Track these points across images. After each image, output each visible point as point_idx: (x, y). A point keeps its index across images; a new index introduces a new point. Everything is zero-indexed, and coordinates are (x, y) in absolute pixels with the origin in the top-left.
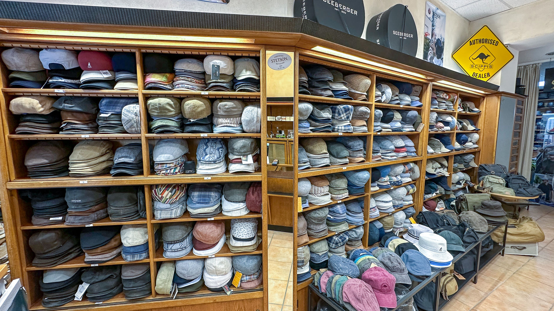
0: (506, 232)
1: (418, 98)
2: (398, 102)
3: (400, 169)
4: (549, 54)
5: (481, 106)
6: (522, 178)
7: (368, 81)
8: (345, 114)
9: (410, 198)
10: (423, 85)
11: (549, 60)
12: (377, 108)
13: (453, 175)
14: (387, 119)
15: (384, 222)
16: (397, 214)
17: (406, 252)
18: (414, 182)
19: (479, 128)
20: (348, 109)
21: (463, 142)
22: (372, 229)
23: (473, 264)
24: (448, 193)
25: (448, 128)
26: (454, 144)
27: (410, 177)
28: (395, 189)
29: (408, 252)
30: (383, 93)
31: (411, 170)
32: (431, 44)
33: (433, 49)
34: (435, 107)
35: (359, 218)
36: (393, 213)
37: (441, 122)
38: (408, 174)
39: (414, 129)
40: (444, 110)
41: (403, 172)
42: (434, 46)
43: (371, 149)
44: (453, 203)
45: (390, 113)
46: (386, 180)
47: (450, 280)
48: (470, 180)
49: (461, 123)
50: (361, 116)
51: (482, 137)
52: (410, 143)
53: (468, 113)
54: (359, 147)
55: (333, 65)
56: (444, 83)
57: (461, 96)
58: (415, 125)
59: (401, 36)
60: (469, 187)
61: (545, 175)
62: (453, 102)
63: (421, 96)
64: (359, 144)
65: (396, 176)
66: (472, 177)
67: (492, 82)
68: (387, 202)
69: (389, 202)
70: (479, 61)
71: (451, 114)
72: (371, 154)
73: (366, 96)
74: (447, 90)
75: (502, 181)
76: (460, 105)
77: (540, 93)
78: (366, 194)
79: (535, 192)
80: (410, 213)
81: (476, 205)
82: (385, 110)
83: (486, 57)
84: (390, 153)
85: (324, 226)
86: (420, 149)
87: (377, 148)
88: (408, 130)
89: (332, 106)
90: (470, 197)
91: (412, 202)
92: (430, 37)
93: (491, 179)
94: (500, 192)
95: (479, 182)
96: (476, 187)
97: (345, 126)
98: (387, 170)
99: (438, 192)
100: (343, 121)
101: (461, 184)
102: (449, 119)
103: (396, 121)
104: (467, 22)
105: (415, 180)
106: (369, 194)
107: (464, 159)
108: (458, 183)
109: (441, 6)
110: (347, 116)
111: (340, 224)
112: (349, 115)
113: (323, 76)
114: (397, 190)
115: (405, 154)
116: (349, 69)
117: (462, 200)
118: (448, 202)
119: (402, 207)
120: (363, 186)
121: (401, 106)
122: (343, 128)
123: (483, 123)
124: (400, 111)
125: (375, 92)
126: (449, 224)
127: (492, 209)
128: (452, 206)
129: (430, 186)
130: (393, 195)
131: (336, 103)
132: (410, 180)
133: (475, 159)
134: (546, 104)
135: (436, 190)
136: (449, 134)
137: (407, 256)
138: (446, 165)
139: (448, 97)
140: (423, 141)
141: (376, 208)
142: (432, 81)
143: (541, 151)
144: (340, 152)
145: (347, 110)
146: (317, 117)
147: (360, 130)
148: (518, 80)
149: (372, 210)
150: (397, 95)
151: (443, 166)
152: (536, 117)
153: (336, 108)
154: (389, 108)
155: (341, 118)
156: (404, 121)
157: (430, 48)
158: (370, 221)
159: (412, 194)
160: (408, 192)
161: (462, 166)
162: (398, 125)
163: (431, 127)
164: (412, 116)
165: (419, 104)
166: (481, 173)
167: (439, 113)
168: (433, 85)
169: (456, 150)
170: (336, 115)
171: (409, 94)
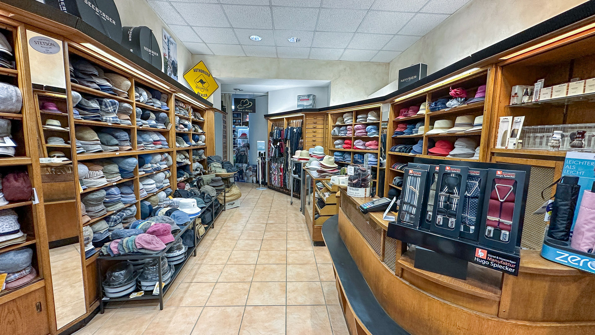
0: (225, 196)
1: (165, 104)
2: (152, 104)
3: (159, 157)
4: (235, 89)
5: (204, 116)
6: (229, 163)
7: (129, 83)
8: (112, 107)
9: (168, 181)
10: (169, 94)
11: (235, 93)
12: (137, 106)
13: (193, 164)
14: (145, 117)
15: (151, 200)
16: (160, 194)
17: (173, 214)
18: (169, 169)
19: (205, 132)
20: (115, 104)
21: (197, 140)
22: (143, 206)
23: (211, 215)
24: (192, 177)
25: (186, 129)
26: (191, 142)
27: (166, 164)
28: (156, 173)
29: (174, 213)
30: (141, 95)
31: (166, 159)
32: (169, 63)
33: (171, 68)
34: (177, 112)
35: (132, 198)
36: (157, 193)
37: (182, 124)
38: (165, 162)
39: (165, 127)
40: (183, 116)
41: (161, 161)
42: (170, 65)
43: (136, 140)
44: (195, 184)
45: (147, 112)
46: (149, 166)
47: (200, 227)
48: (203, 168)
49: (194, 126)
50: (124, 111)
51: (207, 137)
52: (163, 138)
53: (197, 120)
54: (125, 137)
55: (97, 62)
56: (182, 95)
57: (192, 107)
58: (166, 124)
59: (150, 53)
60: (203, 172)
61: (240, 164)
62: (188, 111)
63: (167, 102)
64: (124, 135)
65: (156, 164)
66: (204, 166)
67: (209, 100)
68: (152, 184)
69: (153, 184)
70: (200, 84)
71: (188, 119)
72: (137, 145)
73: (128, 94)
74: (184, 101)
75: (220, 166)
76: (192, 113)
77: (233, 114)
78: (135, 178)
79: (235, 170)
80: (169, 192)
81: (209, 182)
82: (144, 109)
83: (204, 83)
84: (150, 144)
85: (102, 207)
86: (170, 143)
87: (141, 140)
88: (161, 127)
89: (99, 99)
90: (205, 177)
91: (169, 184)
92: (167, 57)
93: (215, 165)
94: (220, 172)
95: (208, 168)
96: (207, 172)
97: (113, 118)
98: (150, 158)
99: (185, 176)
100: (110, 113)
101: (198, 171)
102: (186, 122)
103: (152, 120)
104: (191, 54)
105: (170, 167)
106: (138, 177)
107: (199, 153)
108: (196, 170)
109: (173, 36)
110: (114, 109)
111: (117, 204)
112: (116, 108)
113: (88, 69)
114: (158, 175)
115: (161, 146)
116: (111, 68)
117: (200, 180)
118: (191, 183)
119: (162, 188)
120: (132, 170)
121: (155, 108)
122: (111, 119)
123: (206, 128)
124: (155, 112)
125: (135, 94)
126: (195, 194)
127: (217, 181)
128: (195, 185)
129: (180, 173)
130: (155, 179)
131: (102, 96)
132: (166, 166)
133: (204, 153)
134: (237, 121)
135: (184, 175)
136: (188, 134)
137: (174, 215)
138: (188, 156)
139: (184, 106)
140: (172, 137)
141: (144, 189)
142: (174, 92)
143: (237, 149)
144: (110, 141)
145: (113, 104)
146: (85, 106)
147: (125, 122)
148: (222, 102)
149: (141, 191)
150: (151, 99)
151: (186, 157)
152: (233, 129)
153: (102, 101)
154: (146, 108)
155: (109, 110)
156: (157, 120)
157: (169, 67)
158: (140, 200)
159: (168, 178)
160: (166, 176)
161: (198, 158)
162: (154, 122)
163: (177, 127)
164: (163, 117)
165: (167, 108)
166: (209, 162)
167: (181, 118)
168: (175, 96)
169: (194, 146)
170: (103, 107)
171: (159, 99)
